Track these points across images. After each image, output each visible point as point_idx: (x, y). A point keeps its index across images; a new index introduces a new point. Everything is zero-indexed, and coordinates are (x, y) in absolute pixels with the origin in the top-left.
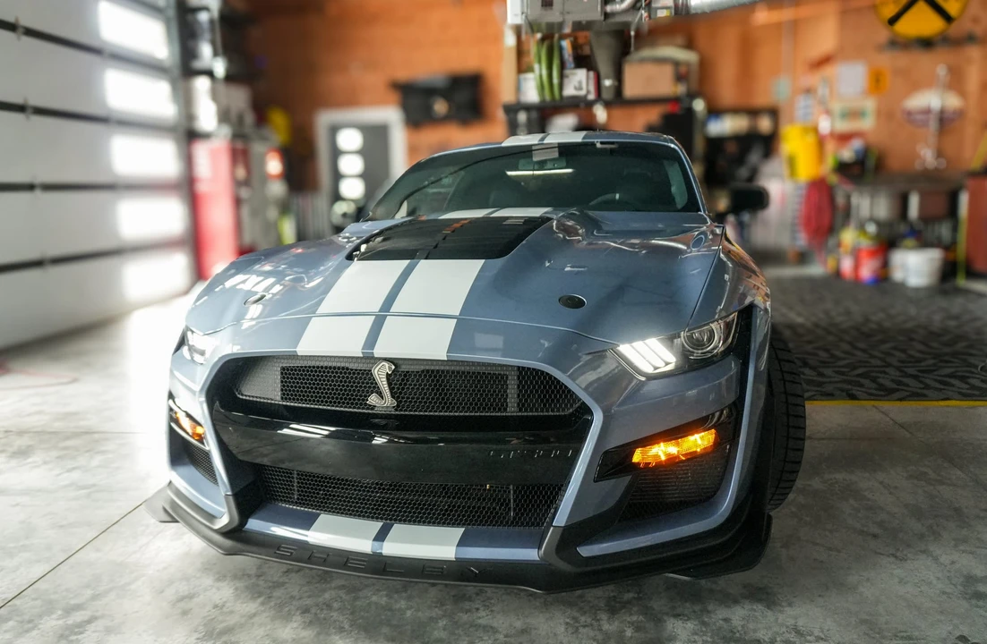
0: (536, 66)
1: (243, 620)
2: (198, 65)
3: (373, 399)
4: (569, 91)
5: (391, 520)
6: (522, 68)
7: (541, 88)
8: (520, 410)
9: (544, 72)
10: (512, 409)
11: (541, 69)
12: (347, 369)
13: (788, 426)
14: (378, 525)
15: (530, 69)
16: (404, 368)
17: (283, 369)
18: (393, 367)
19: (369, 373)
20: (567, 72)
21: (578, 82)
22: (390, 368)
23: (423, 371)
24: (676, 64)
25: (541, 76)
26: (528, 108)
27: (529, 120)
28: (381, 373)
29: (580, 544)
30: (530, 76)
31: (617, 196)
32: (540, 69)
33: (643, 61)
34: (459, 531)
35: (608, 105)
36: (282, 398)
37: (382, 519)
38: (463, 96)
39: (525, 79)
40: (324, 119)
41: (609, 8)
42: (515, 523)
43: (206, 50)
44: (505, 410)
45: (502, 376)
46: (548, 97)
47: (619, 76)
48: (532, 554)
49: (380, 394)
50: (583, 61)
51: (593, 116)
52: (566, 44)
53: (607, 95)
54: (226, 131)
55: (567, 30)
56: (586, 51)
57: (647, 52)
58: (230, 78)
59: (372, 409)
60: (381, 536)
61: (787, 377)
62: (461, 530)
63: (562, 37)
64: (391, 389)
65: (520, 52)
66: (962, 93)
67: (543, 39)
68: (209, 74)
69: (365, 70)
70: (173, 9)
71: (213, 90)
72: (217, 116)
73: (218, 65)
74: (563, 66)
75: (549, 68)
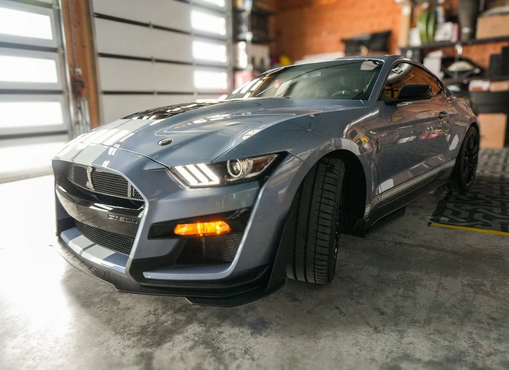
0: (420, 24)
2: (241, 36)
3: (87, 184)
4: (440, 37)
6: (412, 24)
7: (421, 37)
8: (132, 197)
9: (424, 28)
11: (422, 26)
15: (416, 26)
18: (92, 169)
19: (86, 172)
20: (438, 25)
21: (446, 32)
26: (414, 49)
27: (413, 55)
30: (415, 30)
31: (343, 92)
33: (492, 15)
34: (111, 252)
35: (464, 45)
38: (378, 44)
39: (413, 32)
44: (127, 196)
46: (425, 40)
47: (474, 25)
48: (123, 270)
50: (451, 17)
51: (455, 51)
52: (440, 10)
53: (464, 38)
54: (251, 67)
56: (454, 13)
58: (254, 42)
59: (88, 189)
60: (86, 248)
63: (439, 5)
65: (412, 17)
68: (245, 40)
69: (329, 34)
70: (231, 12)
71: (247, 48)
72: (248, 61)
73: (248, 37)
74: (436, 23)
75: (426, 25)
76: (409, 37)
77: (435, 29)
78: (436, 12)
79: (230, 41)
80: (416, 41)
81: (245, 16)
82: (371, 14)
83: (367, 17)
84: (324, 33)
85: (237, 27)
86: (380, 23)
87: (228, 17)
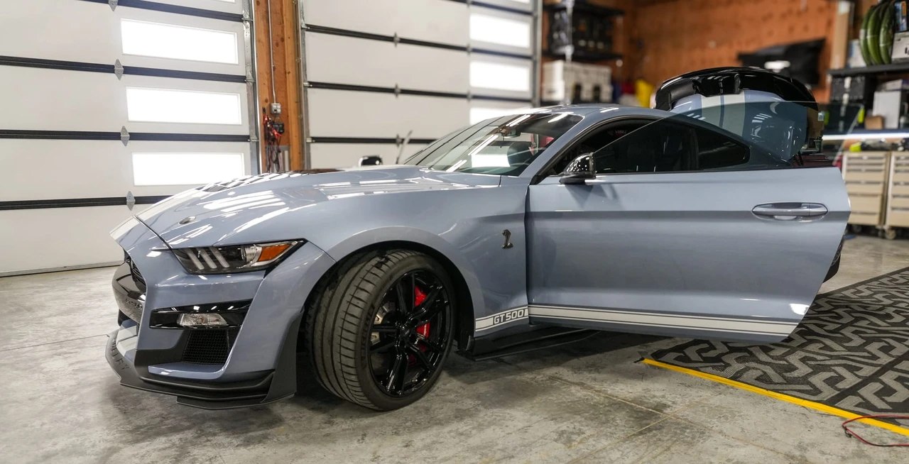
0: (862, 32)
4: (899, 54)
7: (866, 53)
9: (869, 37)
11: (866, 35)
15: (858, 36)
20: (900, 35)
21: (908, 43)
25: (866, 40)
26: (854, 74)
30: (857, 42)
32: (865, 34)
39: (853, 45)
46: (875, 59)
52: (900, 6)
58: (575, 58)
68: (563, 57)
69: (719, 45)
70: (539, 12)
71: (565, 69)
72: (566, 90)
73: (568, 51)
74: (895, 28)
75: (876, 33)
76: (848, 53)
77: (890, 42)
78: (895, 10)
79: (539, 56)
80: (858, 62)
81: (567, 16)
82: (790, 12)
83: (784, 16)
84: (712, 44)
85: (556, 35)
86: (806, 29)
87: (535, 20)
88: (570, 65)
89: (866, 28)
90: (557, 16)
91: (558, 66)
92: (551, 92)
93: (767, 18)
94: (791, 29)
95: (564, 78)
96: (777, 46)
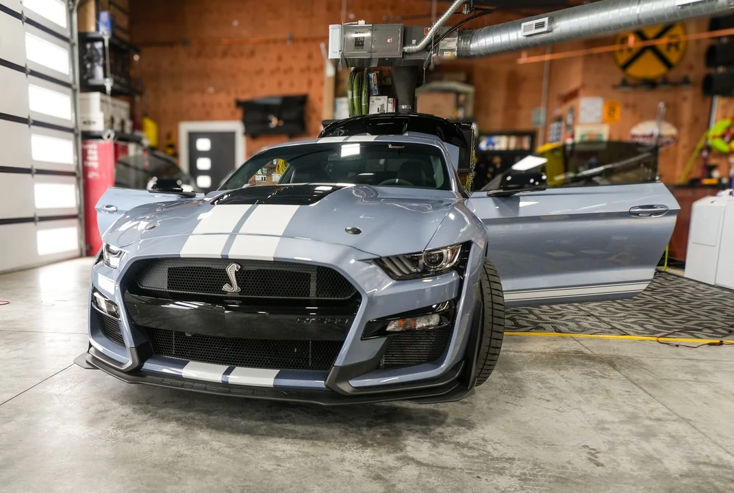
0: (350, 93)
1: (140, 422)
2: (92, 82)
3: (226, 287)
4: (374, 110)
5: (234, 364)
6: (338, 93)
7: (352, 109)
8: (317, 296)
9: (355, 97)
10: (313, 295)
11: (353, 96)
12: (211, 268)
13: (492, 323)
14: (226, 367)
15: (345, 95)
16: (247, 268)
17: (169, 269)
18: (239, 267)
19: (224, 271)
20: (373, 98)
21: (380, 105)
22: (237, 268)
23: (258, 270)
24: (458, 93)
25: (353, 99)
28: (232, 270)
29: (350, 379)
30: (344, 100)
31: (397, 180)
32: (352, 94)
33: (432, 91)
34: (277, 371)
36: (168, 287)
37: (228, 364)
38: (292, 114)
39: (341, 102)
40: (185, 128)
41: (406, 49)
42: (312, 368)
43: (99, 71)
44: (308, 295)
45: (307, 274)
46: (357, 113)
47: (413, 102)
48: (320, 384)
49: (231, 285)
50: (386, 90)
52: (372, 76)
55: (374, 65)
56: (389, 81)
57: (435, 85)
58: (115, 93)
59: (225, 294)
60: (228, 372)
61: (494, 292)
62: (278, 371)
63: (370, 71)
64: (238, 281)
65: (337, 80)
66: (677, 124)
67: (355, 71)
68: (101, 89)
69: (217, 91)
70: (75, 39)
71: (102, 101)
72: (105, 122)
73: (109, 84)
74: (369, 93)
75: (360, 94)
76: (335, 108)
77: (368, 101)
78: (369, 79)
79: (77, 85)
80: (344, 114)
82: (278, 69)
83: (273, 72)
84: (211, 90)
85: (89, 66)
86: (292, 85)
87: (72, 45)
88: (109, 99)
89: (352, 90)
90: (88, 46)
91: (96, 97)
92: (87, 123)
93: (259, 72)
94: (280, 84)
95: (102, 109)
96: (271, 97)
